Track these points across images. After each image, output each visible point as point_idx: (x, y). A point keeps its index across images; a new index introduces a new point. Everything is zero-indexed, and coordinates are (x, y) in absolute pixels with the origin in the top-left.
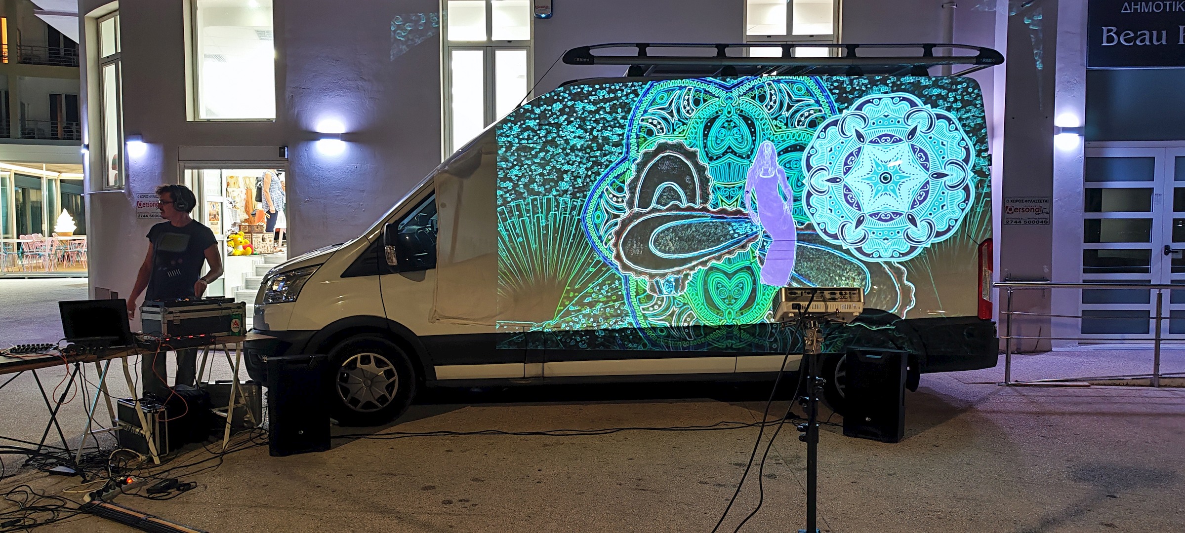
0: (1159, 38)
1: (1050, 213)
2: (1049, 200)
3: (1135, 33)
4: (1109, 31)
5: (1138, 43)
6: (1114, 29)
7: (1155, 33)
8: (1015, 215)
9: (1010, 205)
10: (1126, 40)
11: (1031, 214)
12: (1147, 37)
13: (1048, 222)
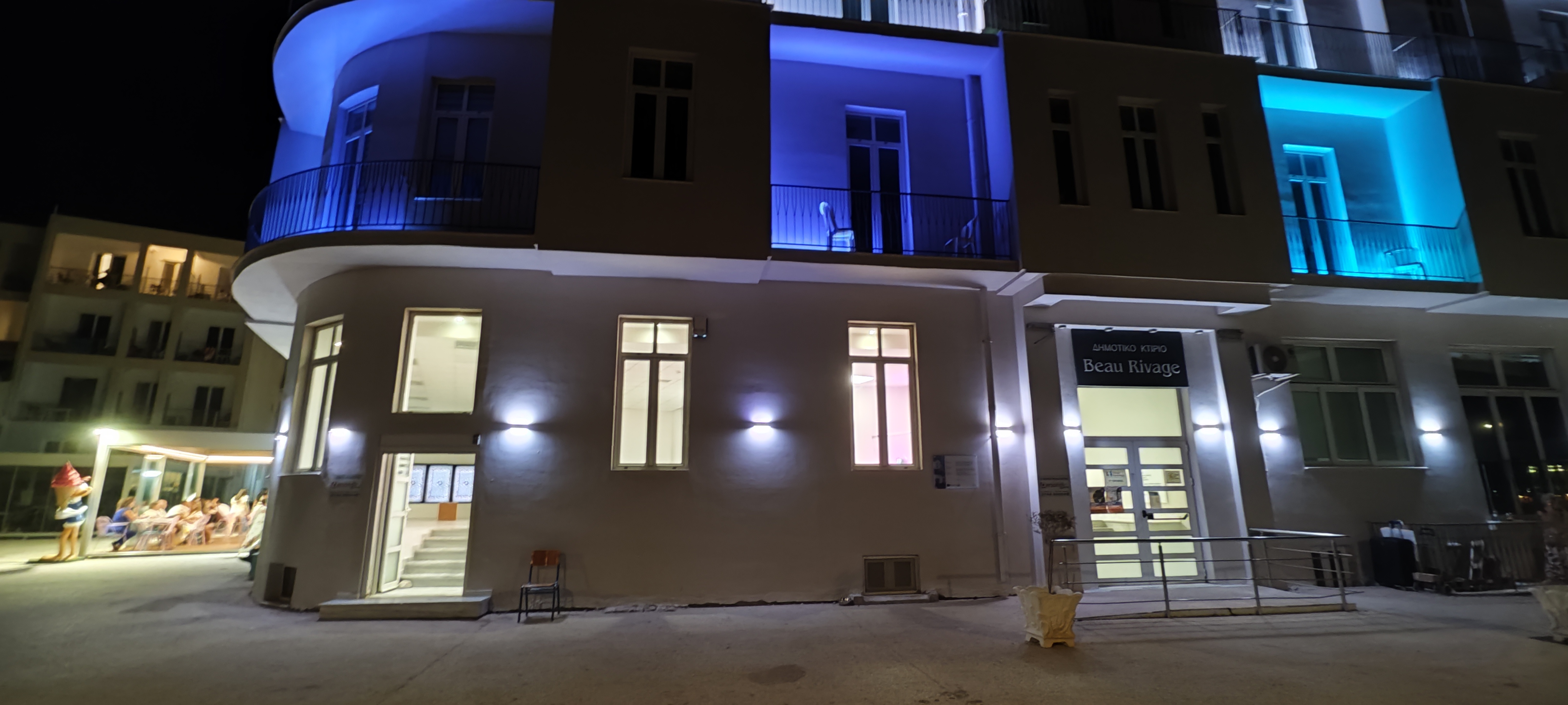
0: (1118, 369)
1: (1069, 487)
2: (1067, 478)
3: (1104, 364)
4: (1088, 362)
5: (1106, 371)
6: (1091, 361)
7: (1115, 365)
8: (1047, 489)
9: (1043, 481)
10: (1099, 368)
11: (1057, 489)
12: (1111, 366)
13: (1069, 494)
